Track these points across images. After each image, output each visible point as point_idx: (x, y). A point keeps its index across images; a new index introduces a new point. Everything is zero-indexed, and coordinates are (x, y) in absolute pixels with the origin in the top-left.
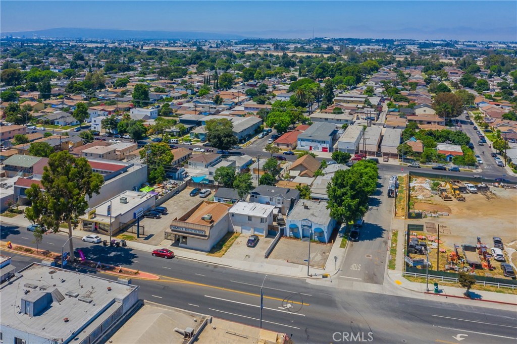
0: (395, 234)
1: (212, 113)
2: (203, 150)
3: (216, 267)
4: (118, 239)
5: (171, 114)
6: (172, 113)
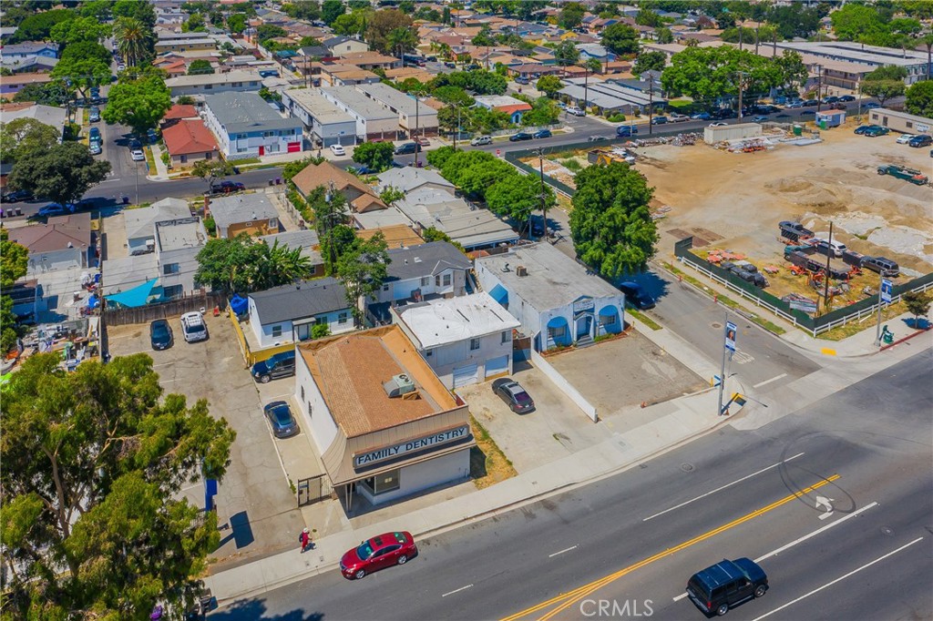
0: (672, 269)
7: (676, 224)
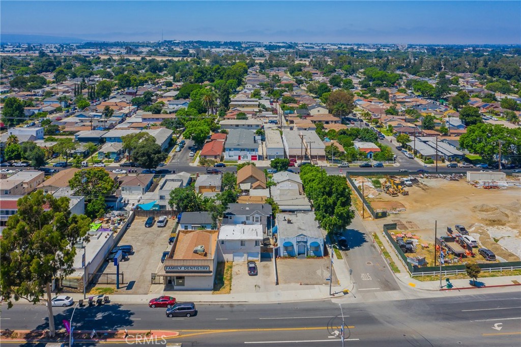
0: (376, 236)
1: (107, 127)
2: (124, 171)
3: (232, 306)
4: (94, 295)
5: (57, 132)
6: (59, 130)
7: (400, 218)
